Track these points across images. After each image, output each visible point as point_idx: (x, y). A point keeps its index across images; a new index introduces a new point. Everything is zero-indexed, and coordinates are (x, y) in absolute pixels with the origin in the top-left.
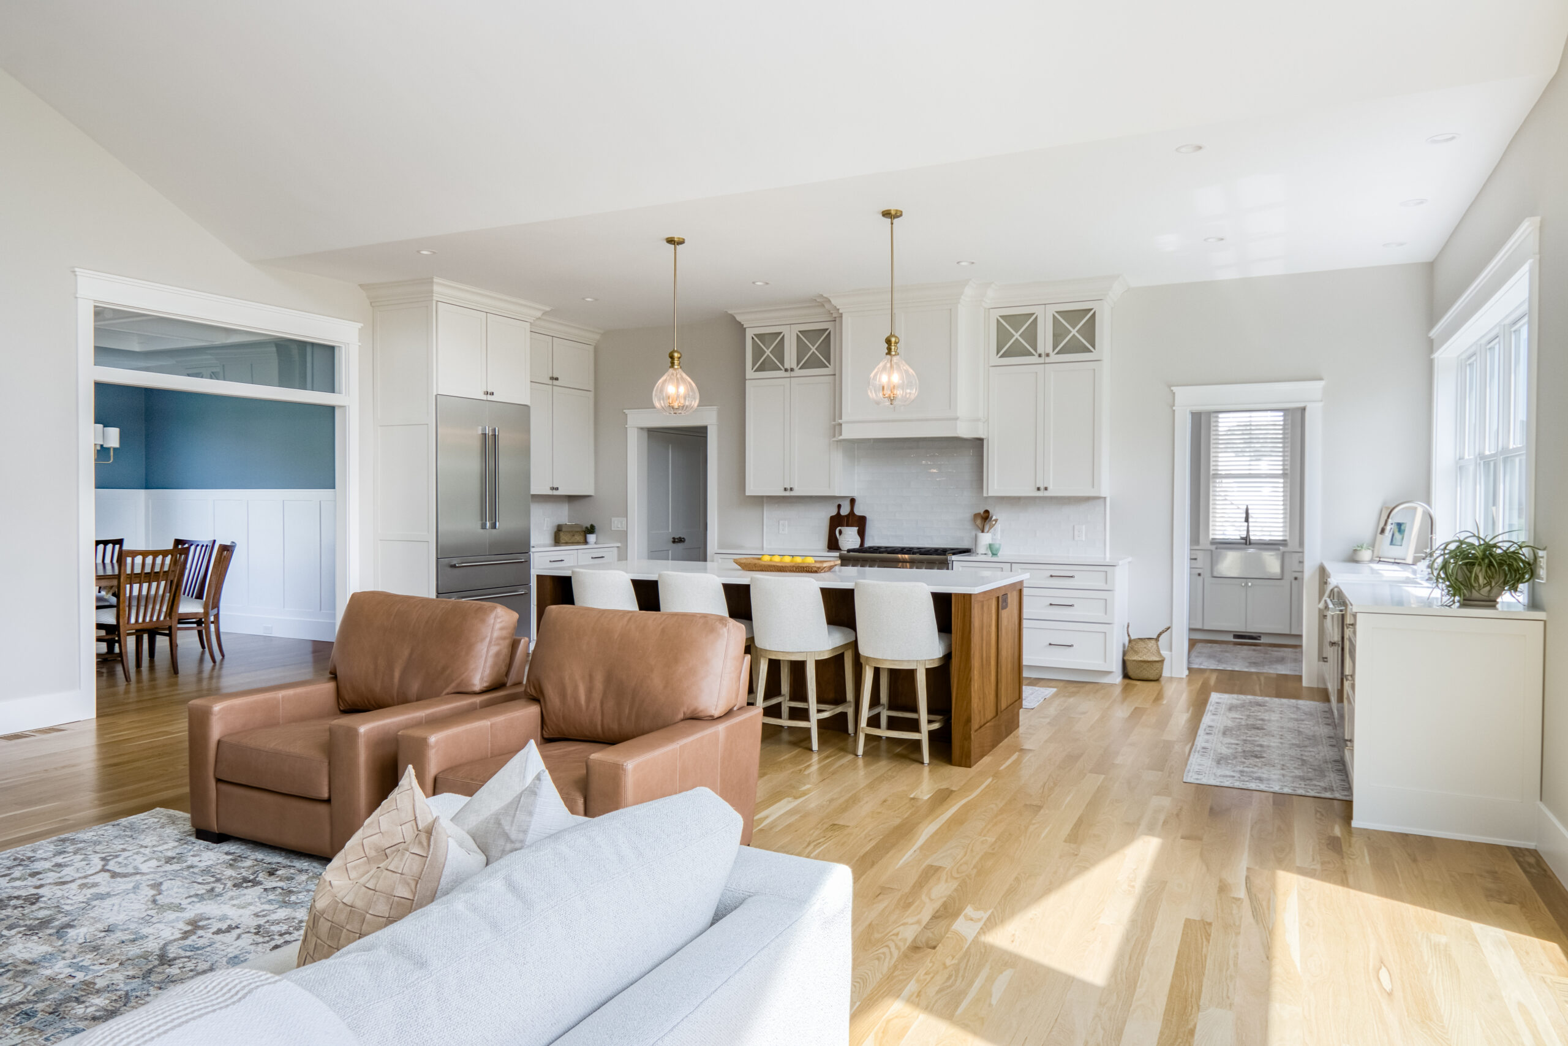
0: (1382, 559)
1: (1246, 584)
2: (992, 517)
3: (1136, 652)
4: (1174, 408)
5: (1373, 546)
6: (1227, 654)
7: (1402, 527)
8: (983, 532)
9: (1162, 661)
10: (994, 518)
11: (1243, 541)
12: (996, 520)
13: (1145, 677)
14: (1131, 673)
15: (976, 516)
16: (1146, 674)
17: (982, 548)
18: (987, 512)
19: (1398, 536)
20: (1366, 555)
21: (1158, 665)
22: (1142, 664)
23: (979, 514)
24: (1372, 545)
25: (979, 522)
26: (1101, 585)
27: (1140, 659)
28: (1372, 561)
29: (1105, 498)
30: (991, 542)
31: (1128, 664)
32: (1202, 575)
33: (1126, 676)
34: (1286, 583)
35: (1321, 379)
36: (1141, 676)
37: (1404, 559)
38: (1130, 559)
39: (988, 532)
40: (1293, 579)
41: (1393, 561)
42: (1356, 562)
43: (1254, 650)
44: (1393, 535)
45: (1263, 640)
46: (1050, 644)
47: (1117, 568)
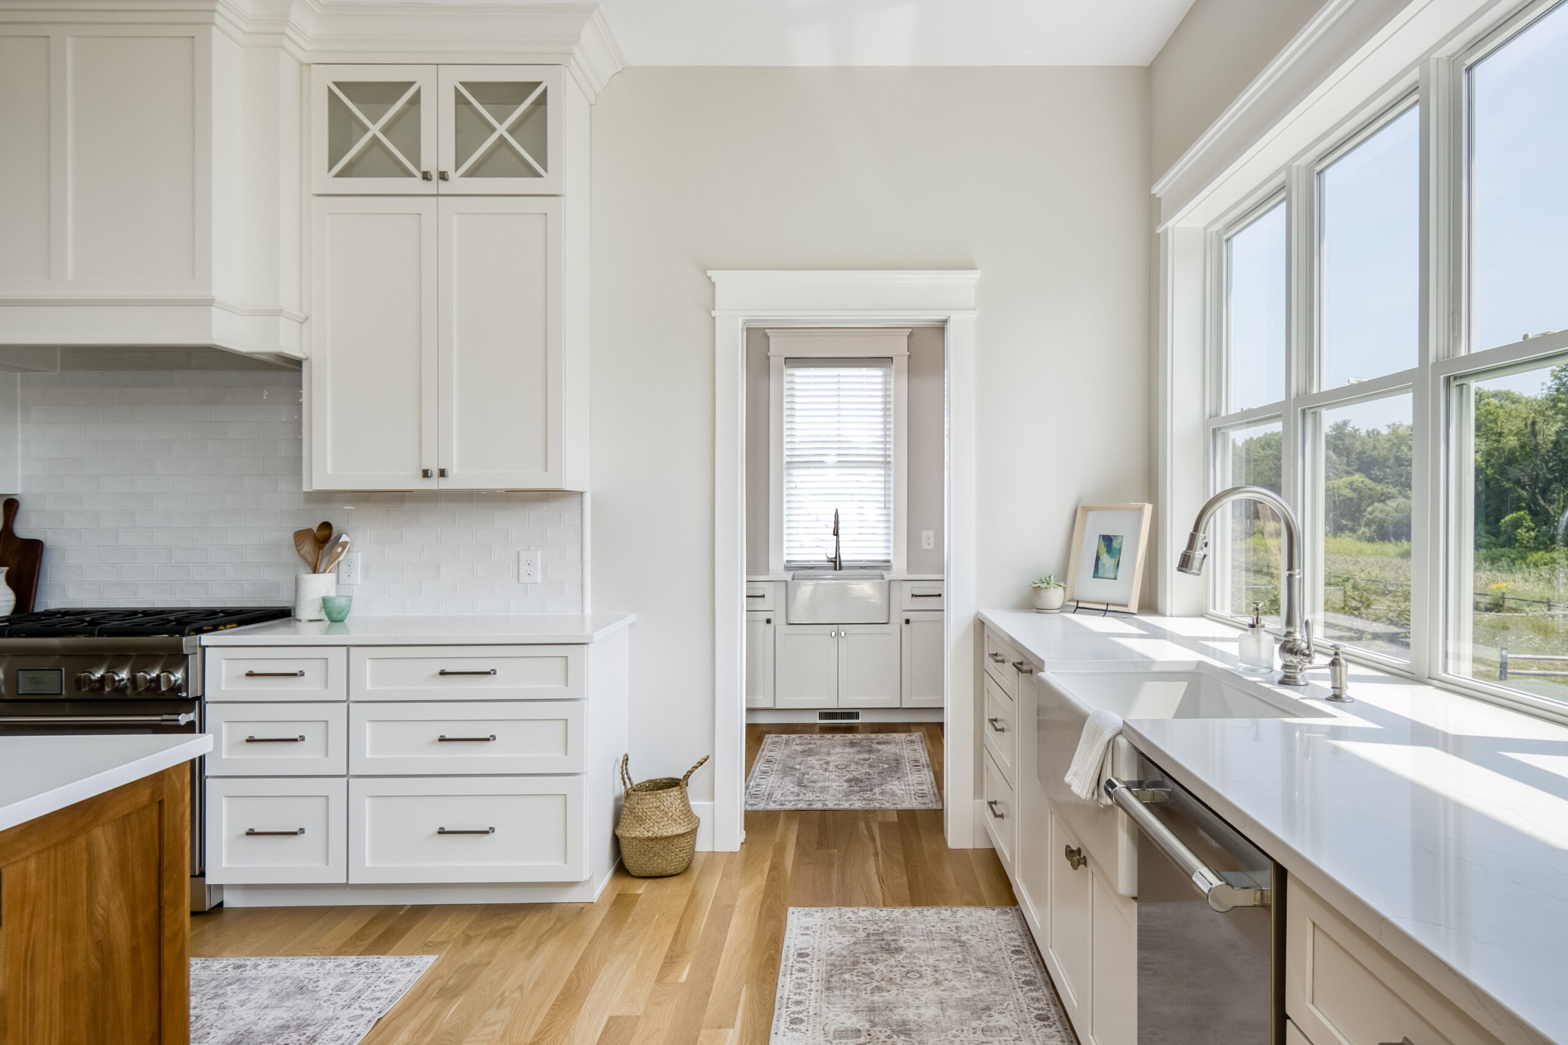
0: (1080, 605)
1: (838, 634)
2: (340, 537)
3: (640, 820)
4: (713, 314)
5: (1065, 580)
6: (813, 760)
7: (1115, 544)
8: (315, 571)
9: (693, 832)
10: (344, 538)
11: (832, 564)
12: (344, 545)
13: (659, 871)
14: (629, 863)
15: (300, 536)
16: (658, 865)
17: (308, 609)
18: (326, 526)
19: (1107, 560)
20: (1055, 596)
21: (683, 842)
22: (650, 844)
23: (310, 530)
24: (1063, 576)
25: (308, 547)
26: (555, 688)
27: (647, 834)
28: (1063, 608)
29: (581, 493)
30: (332, 593)
31: (623, 843)
32: (772, 621)
33: (621, 869)
34: (893, 628)
35: (972, 267)
36: (649, 870)
37: (1126, 606)
38: (632, 618)
39: (324, 572)
40: (904, 622)
41: (1104, 607)
42: (1039, 610)
43: (852, 744)
44: (1098, 558)
45: (863, 719)
46: (442, 832)
47: (590, 646)
